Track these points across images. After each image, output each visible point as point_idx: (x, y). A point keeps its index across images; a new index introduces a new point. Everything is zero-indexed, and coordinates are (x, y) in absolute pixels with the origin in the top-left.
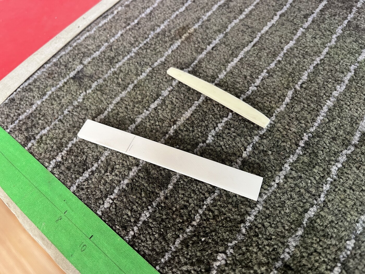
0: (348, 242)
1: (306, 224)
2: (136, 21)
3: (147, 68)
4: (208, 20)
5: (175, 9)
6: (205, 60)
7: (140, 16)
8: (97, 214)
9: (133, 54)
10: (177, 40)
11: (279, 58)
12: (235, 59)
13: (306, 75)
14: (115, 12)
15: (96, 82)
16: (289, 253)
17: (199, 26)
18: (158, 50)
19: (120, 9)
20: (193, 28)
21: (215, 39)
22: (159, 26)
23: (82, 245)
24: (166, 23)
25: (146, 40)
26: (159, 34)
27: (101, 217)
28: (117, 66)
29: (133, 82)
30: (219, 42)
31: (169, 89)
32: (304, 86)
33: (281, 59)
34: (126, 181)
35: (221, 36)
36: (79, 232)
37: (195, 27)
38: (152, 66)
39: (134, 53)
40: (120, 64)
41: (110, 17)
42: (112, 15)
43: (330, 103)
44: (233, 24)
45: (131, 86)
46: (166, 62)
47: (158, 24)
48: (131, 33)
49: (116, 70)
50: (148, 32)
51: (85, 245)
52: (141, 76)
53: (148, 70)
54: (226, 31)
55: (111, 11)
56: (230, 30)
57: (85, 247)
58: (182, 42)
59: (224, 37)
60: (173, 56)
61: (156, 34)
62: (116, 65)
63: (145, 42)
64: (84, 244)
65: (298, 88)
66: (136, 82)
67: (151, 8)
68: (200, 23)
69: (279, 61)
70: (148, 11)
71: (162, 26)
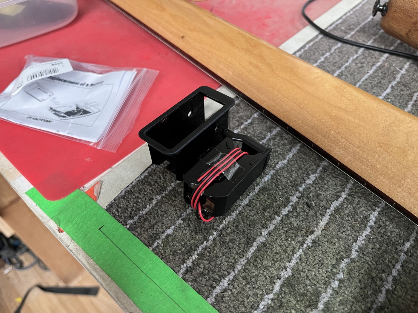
2: (249, 121)
7: (253, 116)
34: (271, 296)
38: (275, 168)
45: (257, 188)
46: (289, 165)
50: (264, 133)
52: (265, 178)
53: (272, 172)
60: (295, 160)
61: (273, 135)
66: (261, 184)
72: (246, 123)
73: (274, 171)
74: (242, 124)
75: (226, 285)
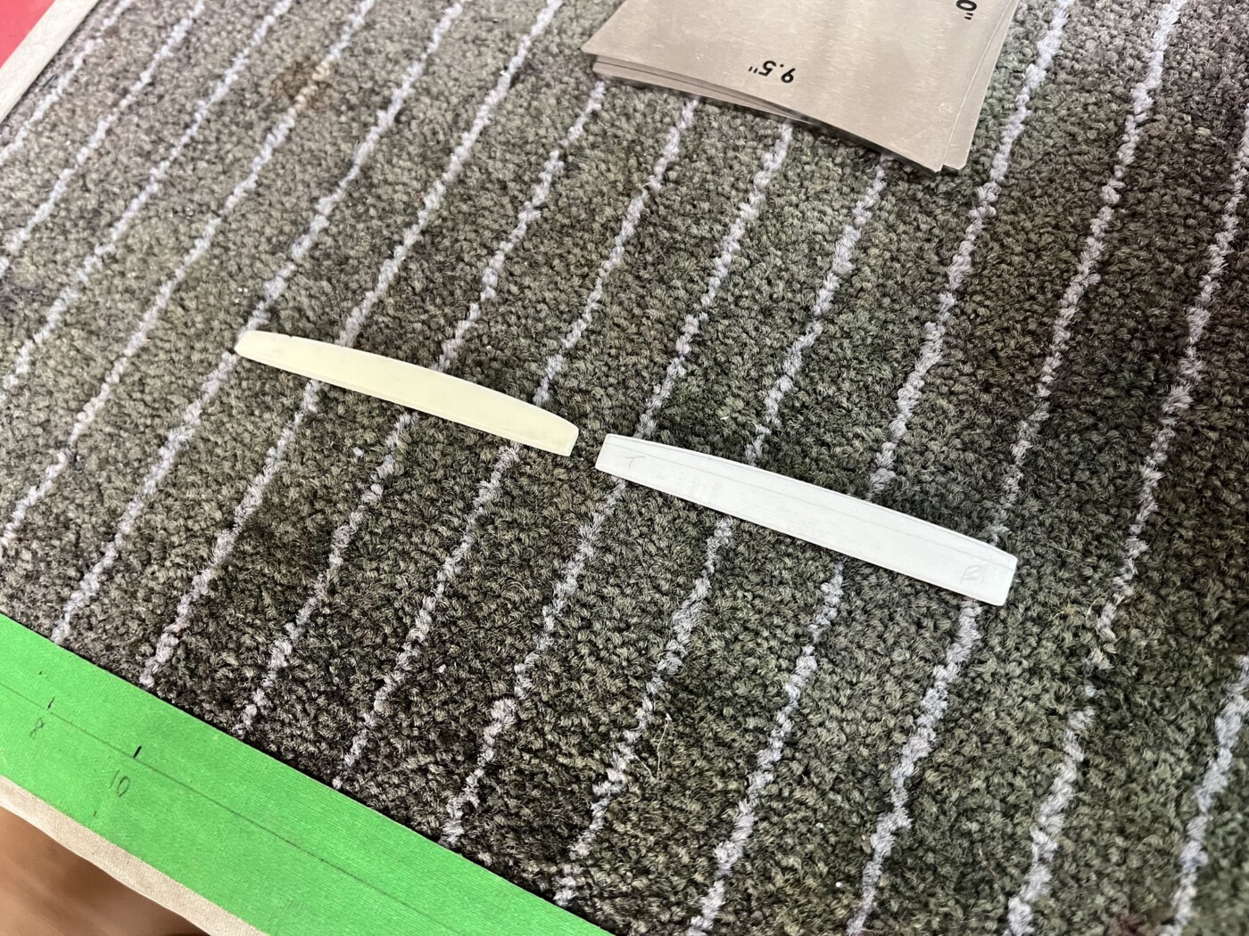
0: (824, 587)
1: (715, 565)
2: (146, 77)
3: (207, 222)
4: (368, 26)
5: (261, 10)
6: (380, 157)
7: (157, 56)
8: (142, 686)
9: (155, 188)
10: (284, 110)
11: (592, 105)
12: (465, 135)
13: (676, 140)
14: (78, 62)
15: (57, 303)
16: (677, 653)
17: (343, 50)
18: (230, 156)
19: (89, 46)
20: (324, 64)
21: (399, 85)
22: (220, 77)
23: (117, 781)
24: (240, 62)
25: (189, 131)
26: (223, 103)
27: (153, 691)
28: (115, 236)
29: (171, 276)
30: (412, 91)
31: (286, 273)
32: (673, 175)
33: (598, 107)
34: (208, 575)
35: (416, 69)
36: (101, 746)
37: (330, 58)
38: (221, 212)
39: (159, 182)
40: (121, 226)
41: (63, 82)
42: (70, 74)
43: (749, 212)
44: (446, 23)
45: (166, 289)
46: (261, 190)
47: (217, 71)
48: (136, 119)
49: (110, 248)
50: (189, 107)
51: (125, 778)
52: (192, 251)
53: (211, 226)
54: (429, 51)
55: (64, 59)
56: (441, 45)
57: (125, 782)
58: (301, 115)
59: (426, 73)
60: (279, 166)
61: (214, 104)
62: (110, 234)
63: (185, 139)
64: (121, 775)
65: (655, 184)
66: (180, 274)
67: (186, 23)
68: (345, 40)
69: (595, 115)
70: (178, 34)
71: (231, 76)
72: (139, 86)
73: (218, 221)
74: (126, 92)
75: (96, 586)
